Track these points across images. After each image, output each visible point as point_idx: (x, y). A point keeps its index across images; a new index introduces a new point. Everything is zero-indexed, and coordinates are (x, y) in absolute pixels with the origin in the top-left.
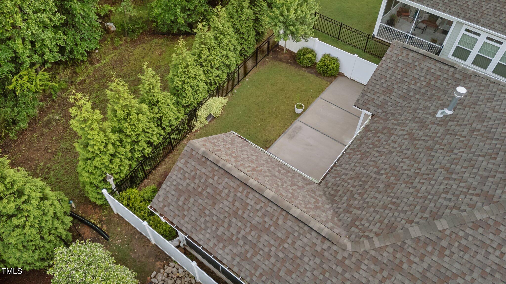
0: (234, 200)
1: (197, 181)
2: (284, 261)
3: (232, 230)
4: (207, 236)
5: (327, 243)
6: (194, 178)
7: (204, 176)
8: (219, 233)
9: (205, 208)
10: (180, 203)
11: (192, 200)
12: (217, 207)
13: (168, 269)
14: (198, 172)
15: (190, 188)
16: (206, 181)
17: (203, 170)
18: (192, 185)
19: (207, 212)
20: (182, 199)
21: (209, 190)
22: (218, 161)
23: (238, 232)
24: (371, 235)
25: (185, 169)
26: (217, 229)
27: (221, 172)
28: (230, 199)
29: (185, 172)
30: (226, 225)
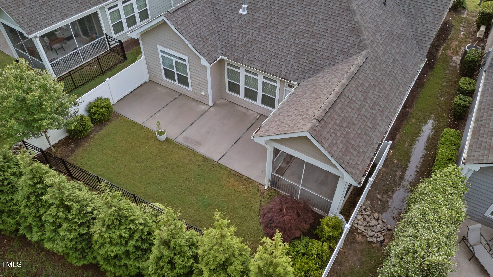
0: (350, 107)
1: (339, 134)
2: (380, 88)
3: (368, 116)
4: (374, 136)
6: (336, 135)
7: (335, 126)
8: (371, 126)
9: (357, 133)
10: (355, 153)
11: (352, 142)
12: (355, 123)
14: (332, 130)
15: (344, 141)
16: (338, 125)
17: (330, 125)
18: (341, 138)
19: (359, 132)
20: (352, 150)
21: (345, 125)
22: (324, 110)
23: (369, 112)
25: (330, 142)
26: (369, 127)
27: (331, 110)
28: (350, 110)
29: (332, 142)
30: (366, 120)
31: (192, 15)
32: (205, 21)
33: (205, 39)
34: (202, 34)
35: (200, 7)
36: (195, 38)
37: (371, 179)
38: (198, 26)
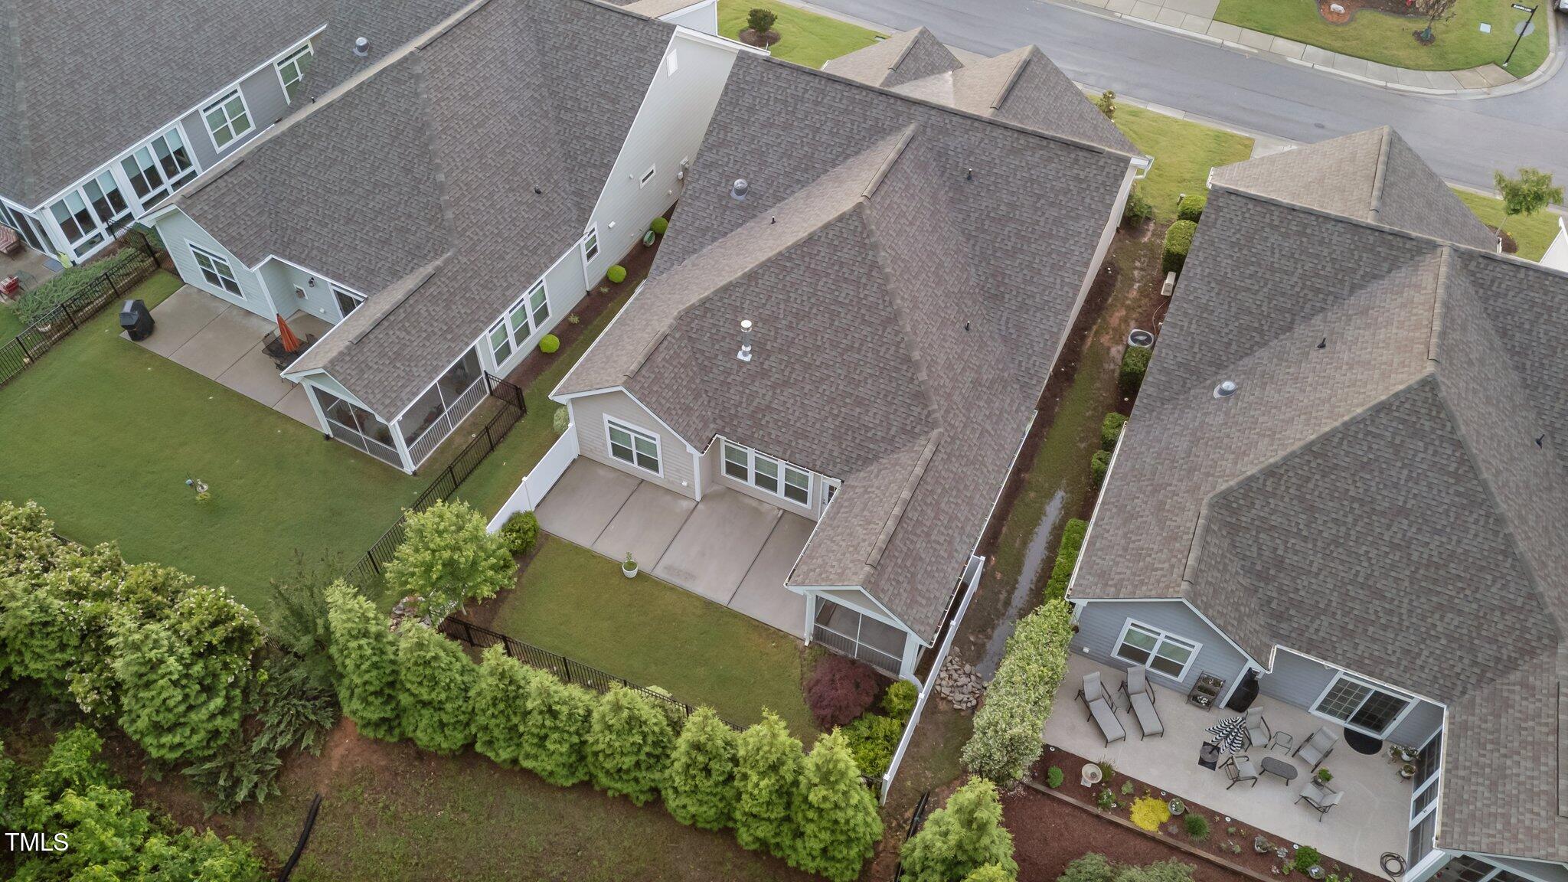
0: (915, 534)
1: (901, 579)
2: (958, 490)
3: (941, 541)
4: (949, 570)
5: (940, 447)
6: (898, 582)
7: (896, 569)
8: (946, 555)
9: (926, 570)
10: (924, 602)
11: (920, 587)
12: (923, 556)
13: (946, 691)
14: (892, 576)
15: (908, 589)
16: (900, 567)
17: (890, 569)
18: (905, 585)
19: (929, 568)
20: (919, 599)
21: (908, 564)
22: (880, 549)
23: (943, 534)
24: (925, 412)
25: (890, 593)
26: (943, 558)
27: (890, 546)
28: (915, 539)
29: (893, 593)
30: (938, 547)
31: (662, 371)
32: (683, 376)
33: (688, 410)
34: (682, 401)
35: (672, 352)
36: (674, 412)
37: (953, 623)
38: (675, 388)
